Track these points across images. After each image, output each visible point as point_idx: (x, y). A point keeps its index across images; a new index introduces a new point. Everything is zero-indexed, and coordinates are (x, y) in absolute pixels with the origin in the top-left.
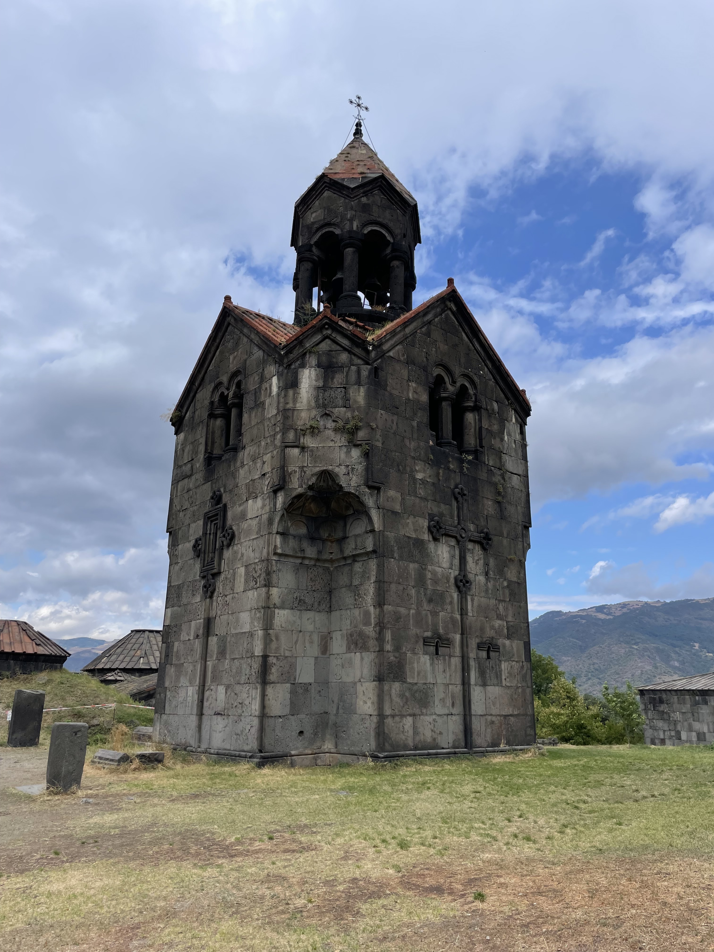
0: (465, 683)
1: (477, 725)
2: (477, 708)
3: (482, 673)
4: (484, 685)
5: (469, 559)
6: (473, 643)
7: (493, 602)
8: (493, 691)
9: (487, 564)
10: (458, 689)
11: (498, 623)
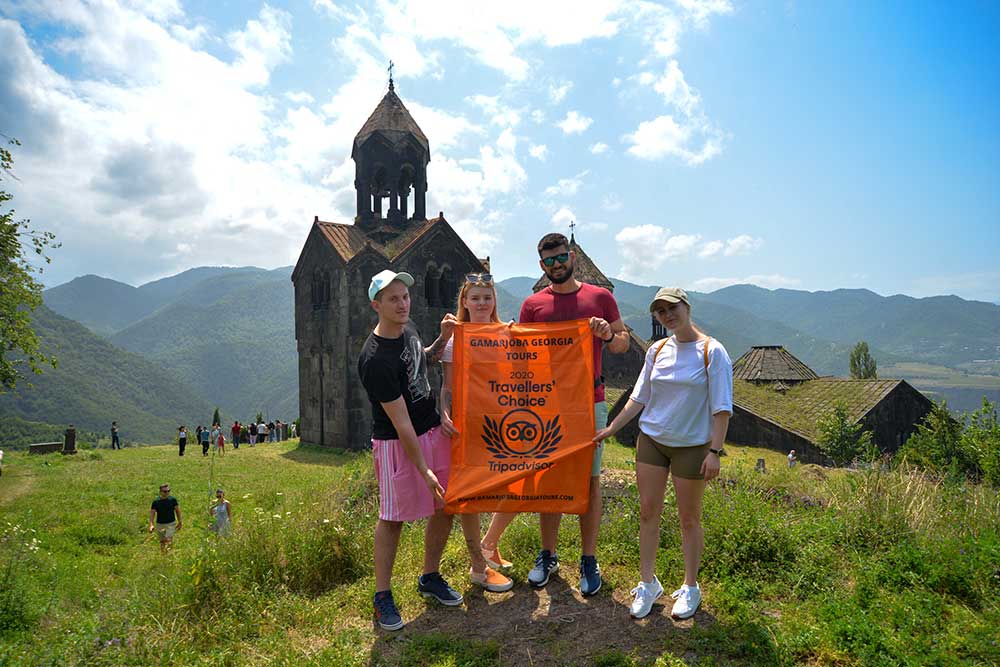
0: (322, 419)
1: (325, 436)
2: (326, 430)
3: (328, 415)
4: (329, 420)
5: (324, 361)
6: (324, 401)
7: (332, 381)
8: (332, 422)
9: (330, 363)
10: (319, 421)
11: (334, 390)
